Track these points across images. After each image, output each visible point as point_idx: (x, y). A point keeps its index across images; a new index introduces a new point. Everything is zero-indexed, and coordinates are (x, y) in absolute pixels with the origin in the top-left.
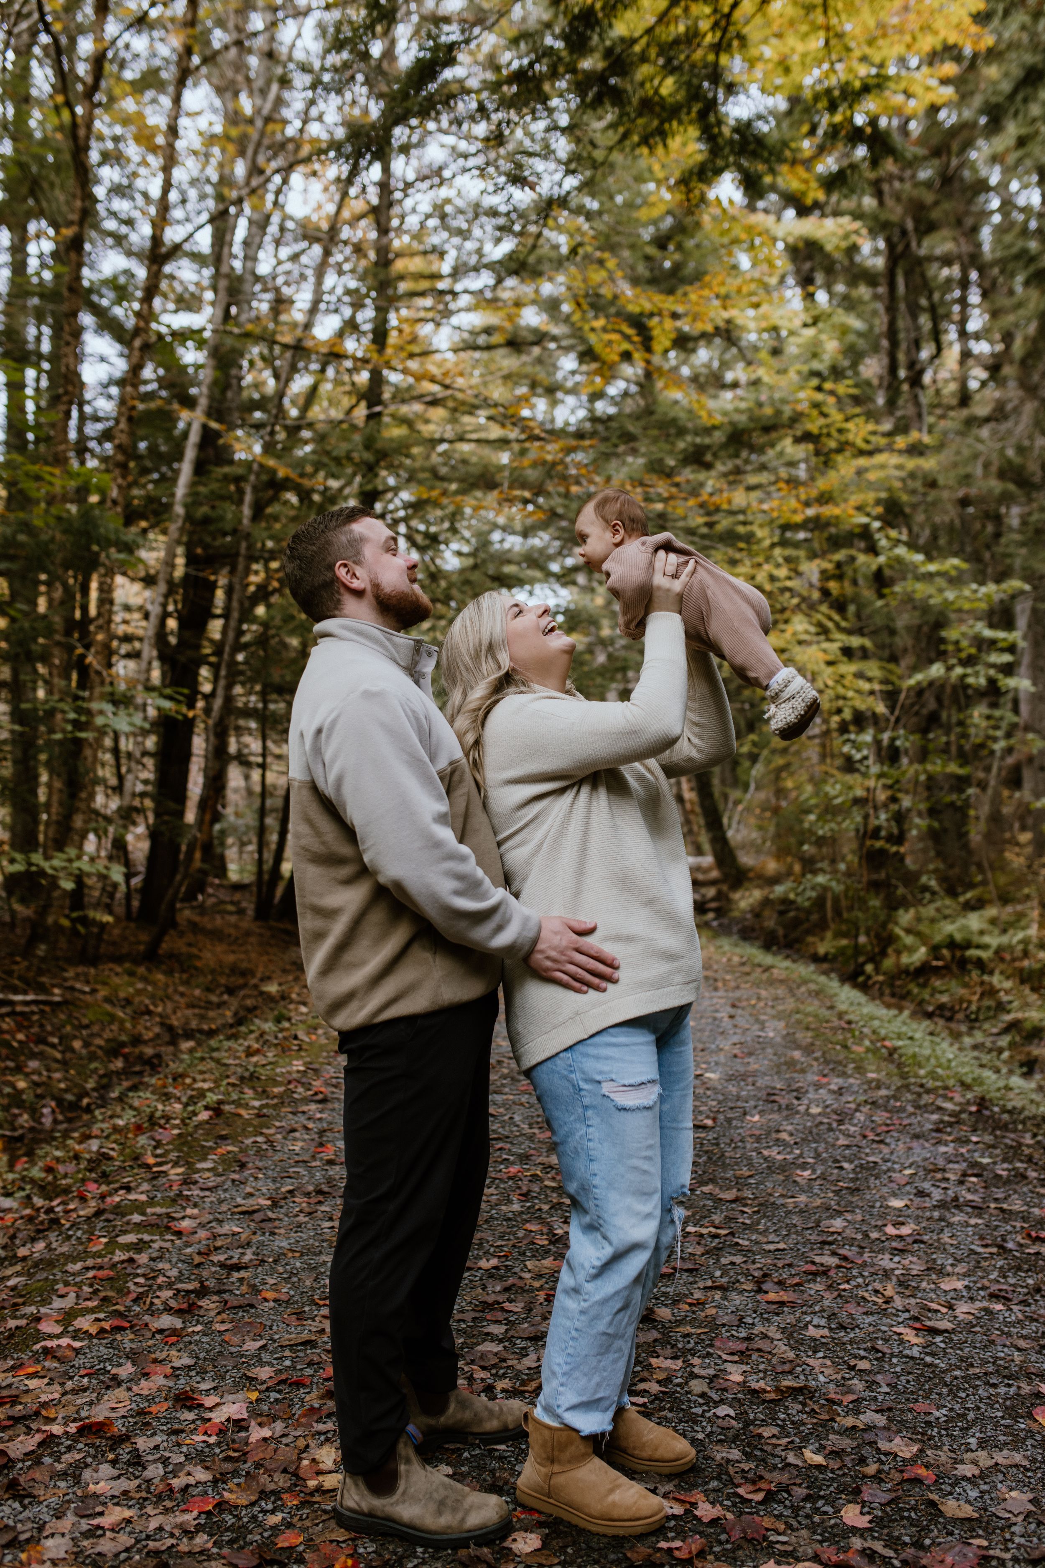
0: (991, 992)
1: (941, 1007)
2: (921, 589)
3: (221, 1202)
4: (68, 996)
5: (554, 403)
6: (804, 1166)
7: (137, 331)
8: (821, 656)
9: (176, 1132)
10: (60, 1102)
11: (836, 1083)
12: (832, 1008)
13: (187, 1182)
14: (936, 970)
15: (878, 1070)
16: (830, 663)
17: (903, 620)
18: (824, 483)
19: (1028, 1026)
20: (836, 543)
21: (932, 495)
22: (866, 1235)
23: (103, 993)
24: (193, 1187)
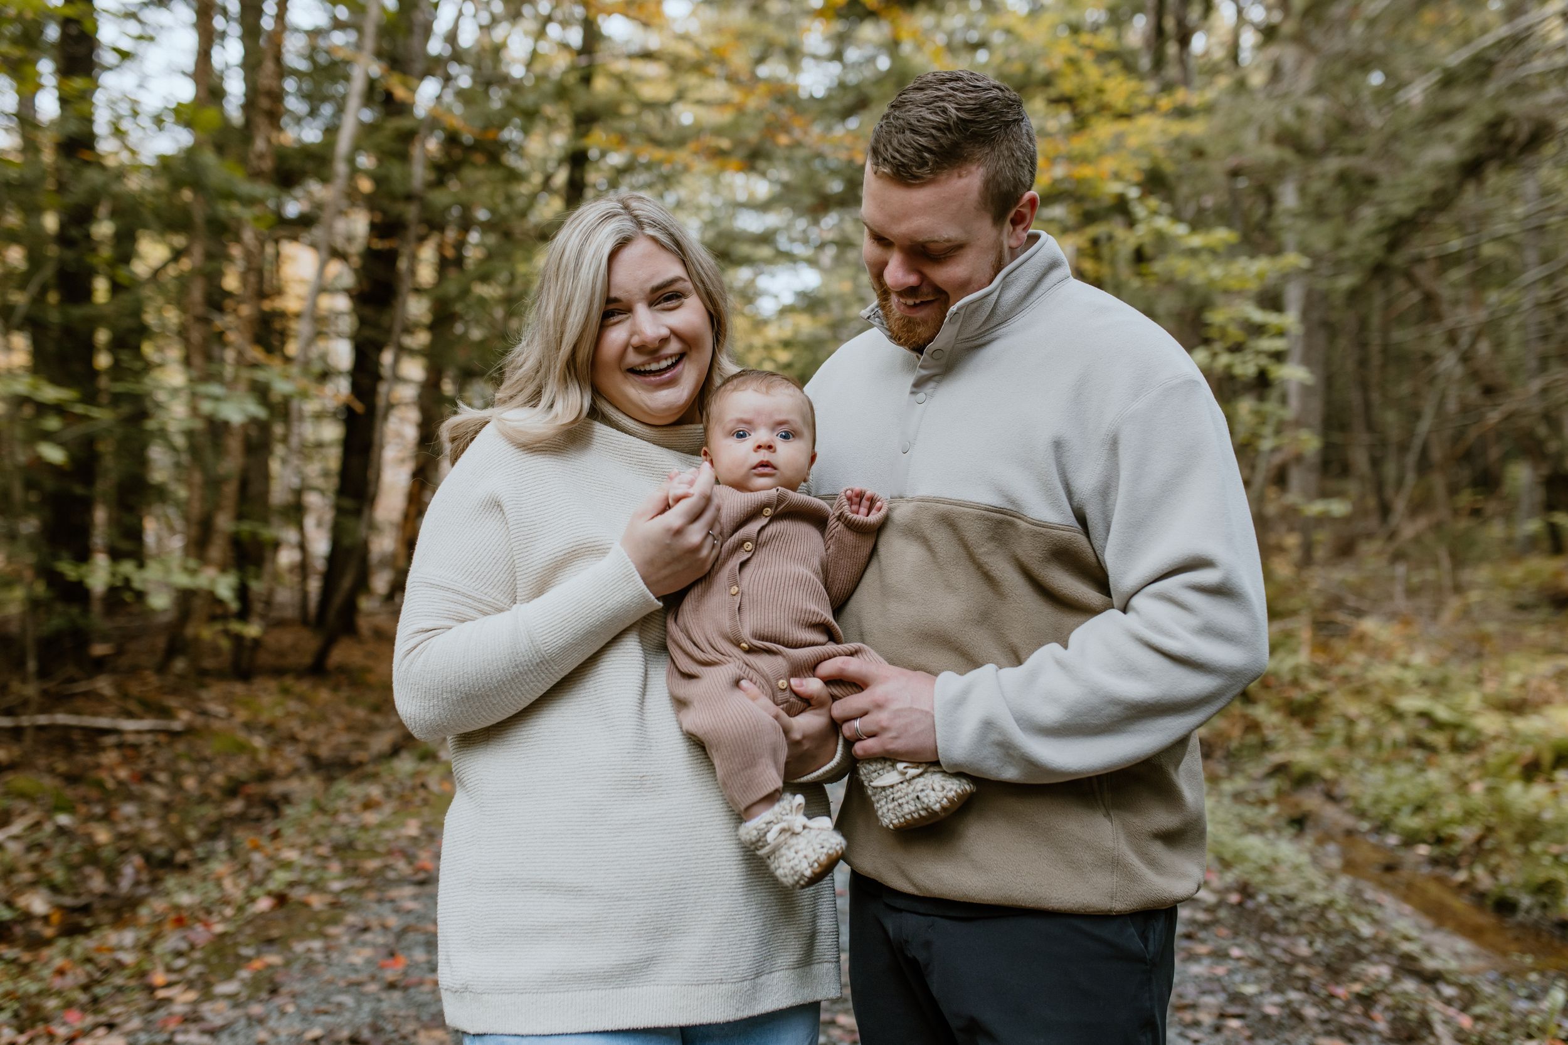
0: (1253, 726)
2: (1183, 266)
4: (199, 721)
10: (148, 857)
13: (191, 1019)
18: (1078, 144)
19: (1296, 770)
20: (1089, 218)
21: (1199, 165)
23: (242, 715)
24: (193, 1027)
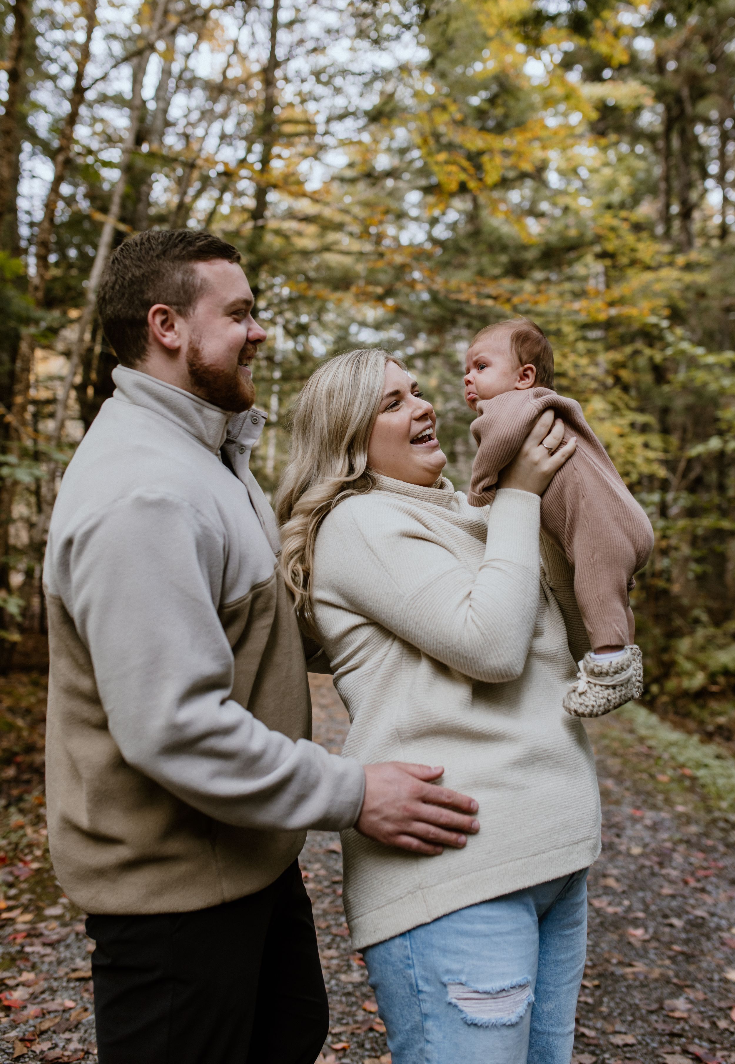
1: (720, 728)
2: (701, 376)
3: (60, 962)
5: (401, 228)
6: (635, 923)
7: (61, 149)
8: (616, 430)
9: (35, 866)
11: (650, 816)
12: (632, 731)
13: (33, 934)
14: (713, 695)
15: (685, 803)
16: (622, 436)
17: (679, 403)
18: (617, 292)
20: (625, 340)
21: (703, 303)
22: (714, 1024)
23: (7, 701)
24: (36, 941)
